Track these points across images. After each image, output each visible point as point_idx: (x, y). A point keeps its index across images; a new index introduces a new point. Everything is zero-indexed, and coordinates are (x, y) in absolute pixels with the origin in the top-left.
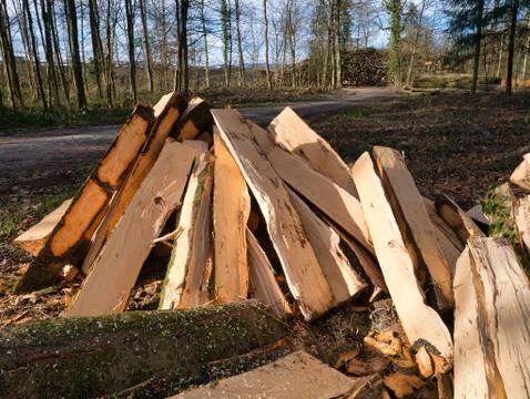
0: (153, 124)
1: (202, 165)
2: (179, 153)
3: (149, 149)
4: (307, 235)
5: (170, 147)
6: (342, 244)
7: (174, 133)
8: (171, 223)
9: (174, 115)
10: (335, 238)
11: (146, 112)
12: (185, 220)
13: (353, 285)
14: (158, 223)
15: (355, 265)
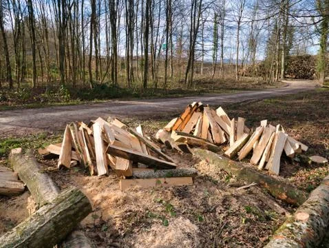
0: (192, 108)
1: (201, 118)
2: (197, 114)
3: (191, 113)
4: (218, 132)
5: (195, 113)
6: (225, 134)
7: (196, 110)
8: (194, 127)
9: (196, 107)
10: (223, 132)
11: (190, 106)
12: (197, 126)
13: (224, 140)
14: (192, 127)
15: (226, 137)
